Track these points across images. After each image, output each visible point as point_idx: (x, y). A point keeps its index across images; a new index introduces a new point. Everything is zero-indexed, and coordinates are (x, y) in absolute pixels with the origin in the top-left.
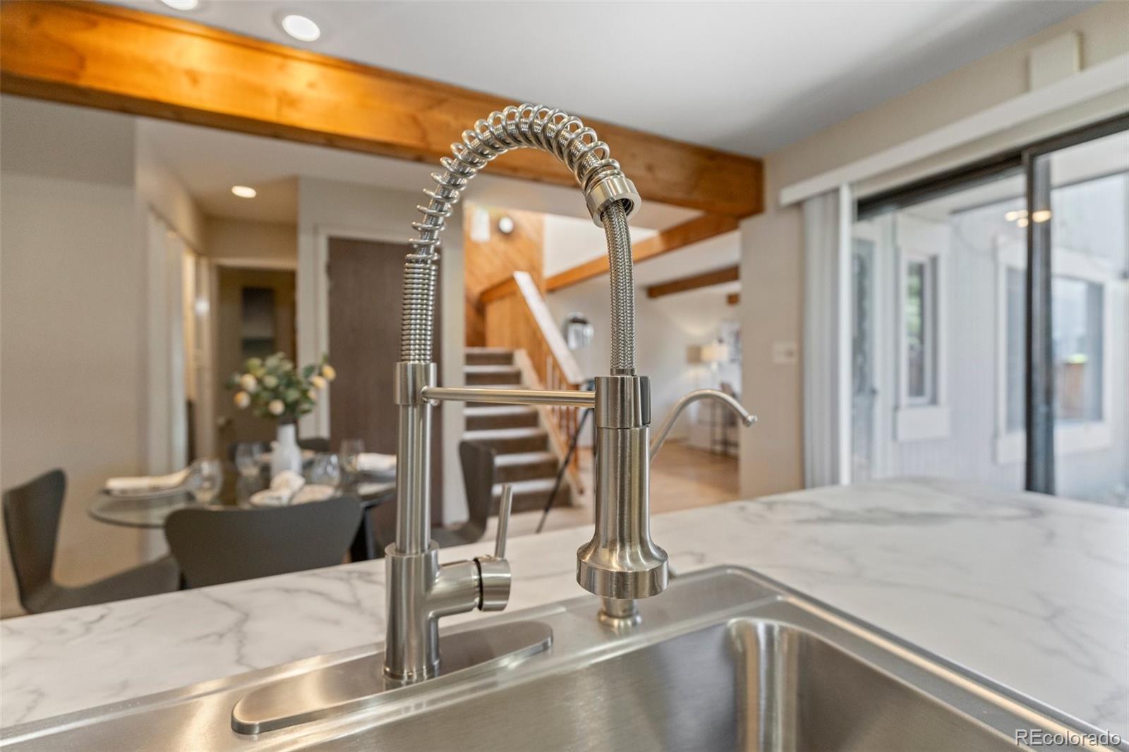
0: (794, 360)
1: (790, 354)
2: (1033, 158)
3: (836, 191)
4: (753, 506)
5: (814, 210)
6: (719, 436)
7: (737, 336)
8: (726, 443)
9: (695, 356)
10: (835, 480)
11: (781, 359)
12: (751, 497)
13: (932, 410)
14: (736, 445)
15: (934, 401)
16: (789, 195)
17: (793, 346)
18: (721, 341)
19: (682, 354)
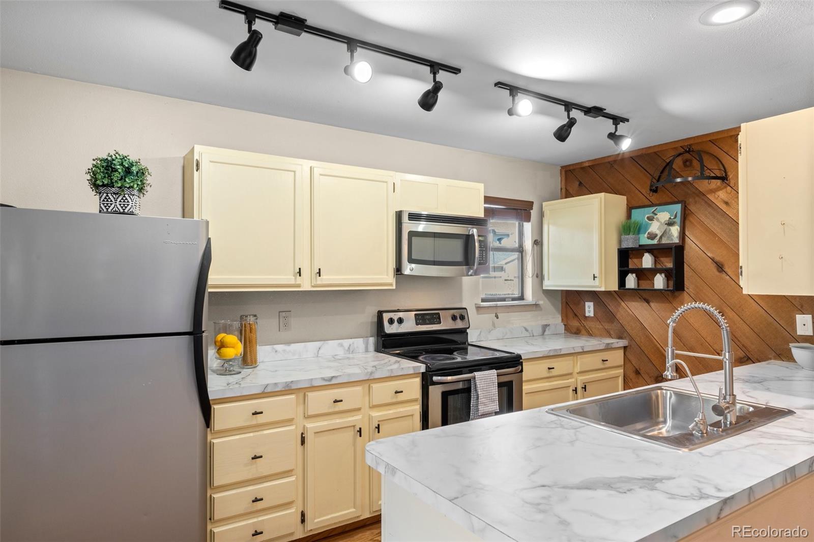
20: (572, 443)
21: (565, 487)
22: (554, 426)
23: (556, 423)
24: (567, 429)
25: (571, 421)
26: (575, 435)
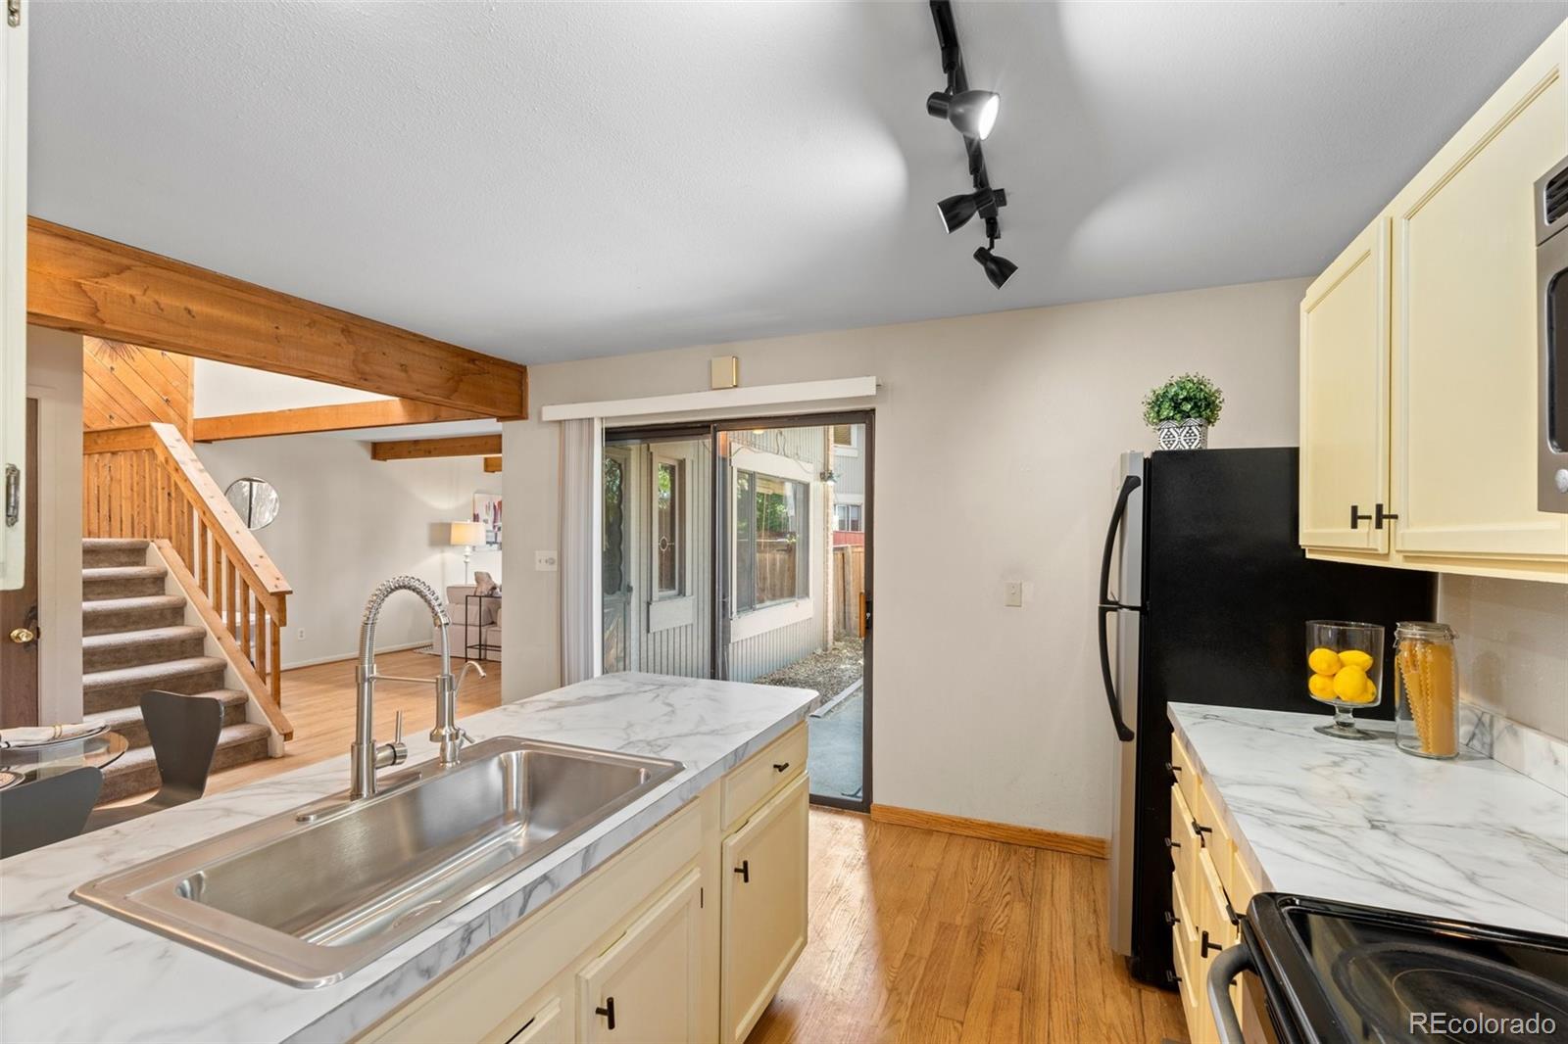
0: (555, 567)
1: (550, 561)
2: (716, 430)
3: (591, 420)
4: (511, 707)
5: (573, 432)
6: (473, 640)
7: (498, 509)
8: (482, 646)
9: (441, 536)
10: (588, 675)
11: (543, 567)
12: (511, 702)
13: (681, 602)
14: (498, 648)
15: (682, 593)
16: (551, 413)
17: (554, 555)
18: (476, 518)
19: (423, 533)
20: (630, 725)
21: (628, 693)
22: (660, 742)
23: (659, 746)
24: (641, 741)
25: (640, 754)
26: (628, 734)
